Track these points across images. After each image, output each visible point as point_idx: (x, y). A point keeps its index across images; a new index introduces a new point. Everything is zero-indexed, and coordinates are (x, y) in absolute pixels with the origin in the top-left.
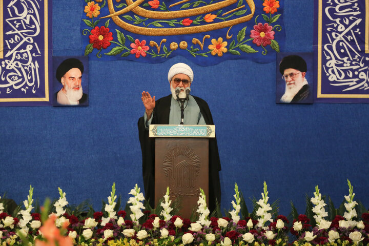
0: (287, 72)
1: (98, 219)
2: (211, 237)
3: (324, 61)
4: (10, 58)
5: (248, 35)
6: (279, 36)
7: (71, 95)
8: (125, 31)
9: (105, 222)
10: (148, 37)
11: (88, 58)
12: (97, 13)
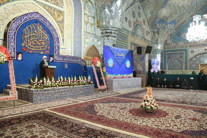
0: (51, 57)
3: (55, 56)
4: (9, 51)
5: (46, 51)
6: (50, 52)
7: (20, 58)
8: (29, 49)
10: (32, 50)
12: (24, 45)
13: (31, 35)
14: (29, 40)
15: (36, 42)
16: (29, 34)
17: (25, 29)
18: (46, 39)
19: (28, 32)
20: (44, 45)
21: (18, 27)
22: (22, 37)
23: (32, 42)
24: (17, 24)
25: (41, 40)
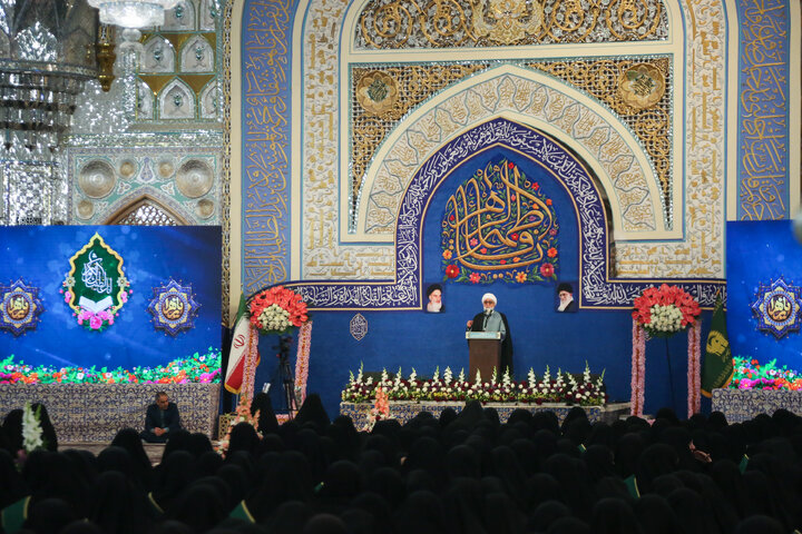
0: (561, 293)
1: (430, 383)
2: (480, 392)
3: (583, 287)
4: (400, 284)
5: (539, 270)
6: (557, 271)
7: (435, 306)
8: (466, 267)
9: (433, 384)
10: (480, 271)
11: (445, 284)
12: (450, 256)
13: (476, 216)
14: (468, 236)
15: (497, 237)
16: (469, 212)
17: (452, 197)
18: (538, 218)
19: (463, 206)
20: (529, 245)
21: (429, 194)
22: (442, 229)
23: (479, 242)
24: (426, 186)
25: (516, 228)
